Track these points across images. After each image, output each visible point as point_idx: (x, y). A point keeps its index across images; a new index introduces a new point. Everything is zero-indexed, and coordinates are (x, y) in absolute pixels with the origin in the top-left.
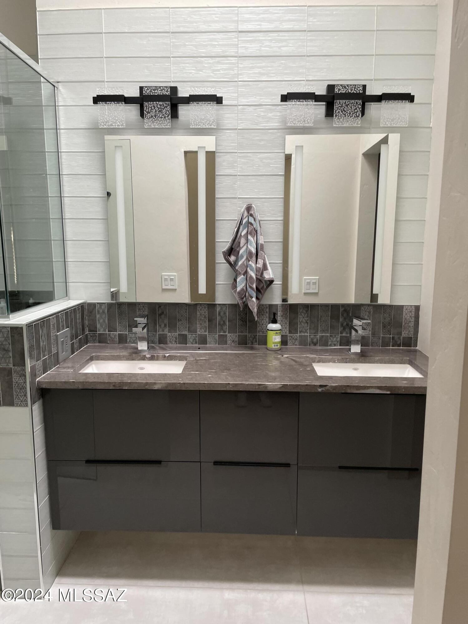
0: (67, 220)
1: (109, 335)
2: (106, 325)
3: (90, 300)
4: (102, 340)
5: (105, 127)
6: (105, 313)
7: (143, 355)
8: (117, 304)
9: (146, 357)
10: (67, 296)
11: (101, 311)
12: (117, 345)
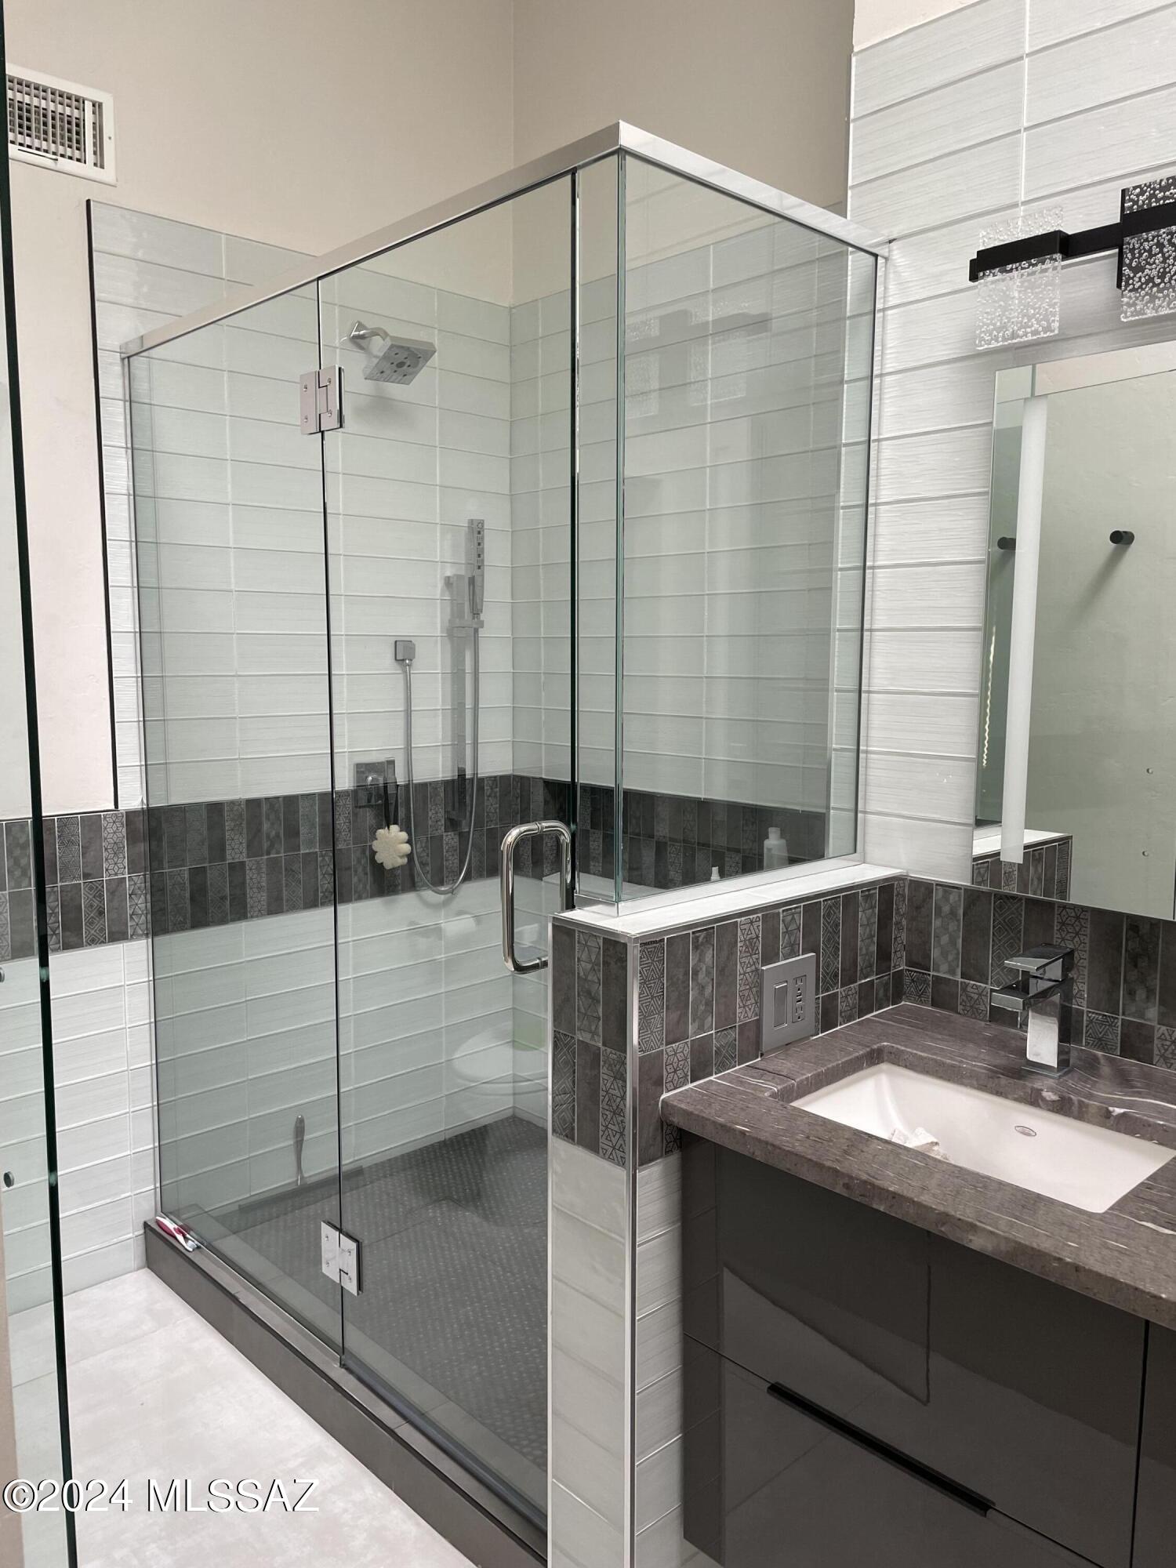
0: (877, 633)
1: (965, 987)
2: (958, 954)
3: (916, 872)
4: (943, 996)
5: (994, 345)
6: (958, 918)
7: (1032, 1089)
8: (995, 895)
9: (1044, 1099)
10: (855, 852)
11: (946, 909)
12: (983, 1023)
